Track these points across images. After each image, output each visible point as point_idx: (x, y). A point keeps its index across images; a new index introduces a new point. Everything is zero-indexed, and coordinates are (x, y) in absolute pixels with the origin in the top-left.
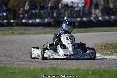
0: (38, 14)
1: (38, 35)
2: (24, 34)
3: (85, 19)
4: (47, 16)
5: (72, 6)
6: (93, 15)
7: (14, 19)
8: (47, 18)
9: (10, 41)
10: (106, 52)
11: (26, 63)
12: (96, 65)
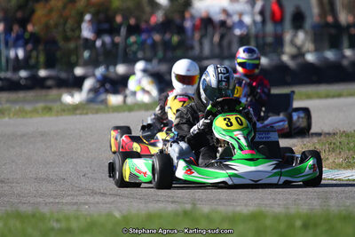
1: (126, 114)
3: (264, 61)
4: (149, 55)
5: (223, 23)
6: (288, 49)
7: (48, 66)
9: (42, 135)
10: (336, 161)
11: (97, 200)
12: (309, 201)
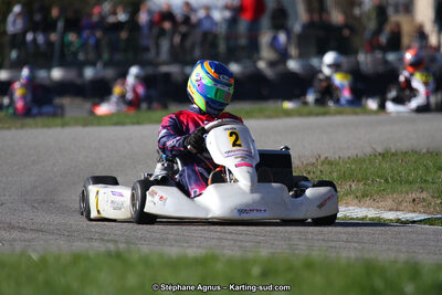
0: (57, 47)
1: (59, 130)
2: (6, 126)
3: (234, 68)
4: (92, 56)
8: (93, 64)
11: (13, 236)
